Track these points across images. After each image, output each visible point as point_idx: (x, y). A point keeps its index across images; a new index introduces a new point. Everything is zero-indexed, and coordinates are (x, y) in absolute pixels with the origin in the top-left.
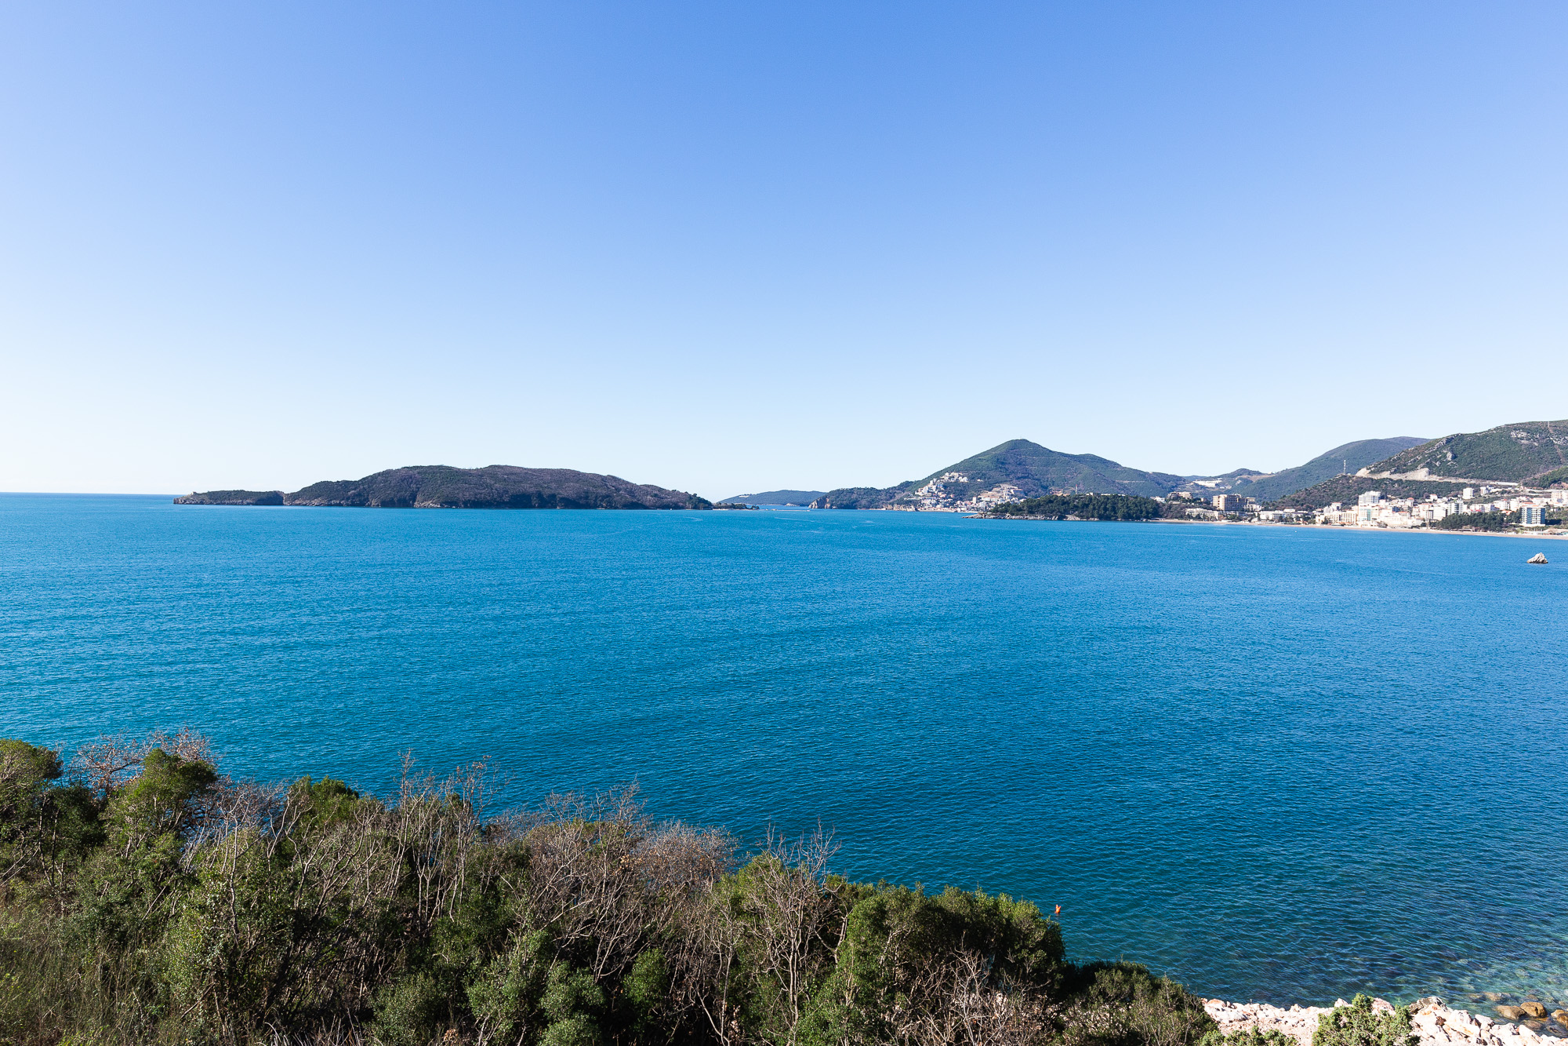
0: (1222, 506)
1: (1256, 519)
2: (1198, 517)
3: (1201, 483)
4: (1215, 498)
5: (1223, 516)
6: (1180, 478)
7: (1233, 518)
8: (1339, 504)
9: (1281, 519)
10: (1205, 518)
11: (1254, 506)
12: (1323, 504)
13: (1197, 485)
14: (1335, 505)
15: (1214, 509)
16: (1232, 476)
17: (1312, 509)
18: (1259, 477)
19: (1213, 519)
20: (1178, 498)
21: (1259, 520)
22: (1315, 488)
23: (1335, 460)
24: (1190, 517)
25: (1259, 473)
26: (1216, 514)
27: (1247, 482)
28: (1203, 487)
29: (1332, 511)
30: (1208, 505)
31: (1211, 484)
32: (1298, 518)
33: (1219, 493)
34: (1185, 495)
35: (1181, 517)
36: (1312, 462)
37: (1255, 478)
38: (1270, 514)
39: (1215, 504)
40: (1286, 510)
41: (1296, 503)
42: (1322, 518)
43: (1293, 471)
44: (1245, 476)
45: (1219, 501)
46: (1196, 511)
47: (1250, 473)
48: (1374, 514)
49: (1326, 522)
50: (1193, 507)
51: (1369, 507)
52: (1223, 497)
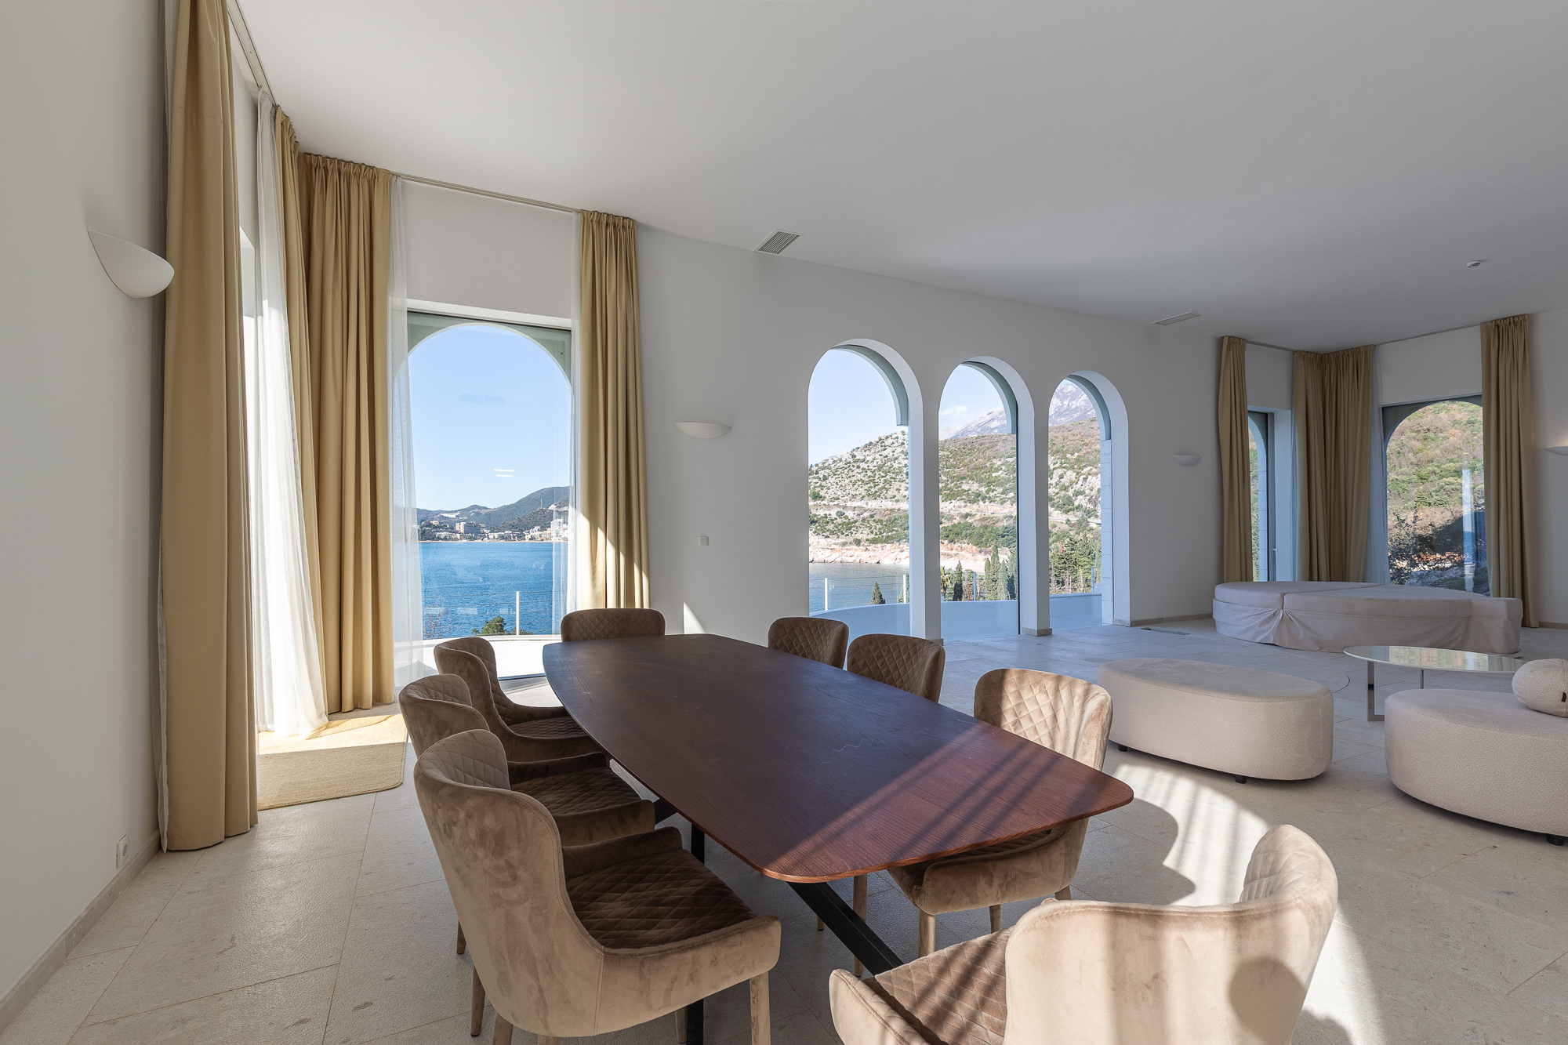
0: (462, 531)
1: (486, 539)
2: (445, 539)
3: (445, 515)
4: (457, 524)
5: (463, 537)
6: (430, 512)
7: (471, 538)
8: (539, 527)
9: (503, 538)
10: (450, 539)
11: (485, 531)
12: (529, 527)
13: (443, 517)
14: (536, 528)
15: (457, 532)
16: (467, 510)
17: (522, 531)
18: (486, 511)
19: (456, 539)
20: (430, 525)
21: (489, 539)
22: (524, 517)
23: (534, 499)
24: (439, 538)
25: (486, 508)
26: (458, 535)
27: (478, 514)
28: (446, 518)
29: (535, 532)
30: (452, 530)
31: (453, 516)
32: (514, 537)
33: (459, 522)
34: (434, 522)
35: (433, 539)
36: (520, 501)
37: (483, 512)
38: (496, 535)
39: (457, 529)
40: (506, 532)
41: (512, 527)
42: (529, 536)
43: (509, 506)
44: (477, 510)
45: (460, 527)
46: (443, 534)
47: (480, 508)
48: (561, 533)
49: (532, 538)
50: (441, 531)
51: (557, 528)
52: (462, 524)
